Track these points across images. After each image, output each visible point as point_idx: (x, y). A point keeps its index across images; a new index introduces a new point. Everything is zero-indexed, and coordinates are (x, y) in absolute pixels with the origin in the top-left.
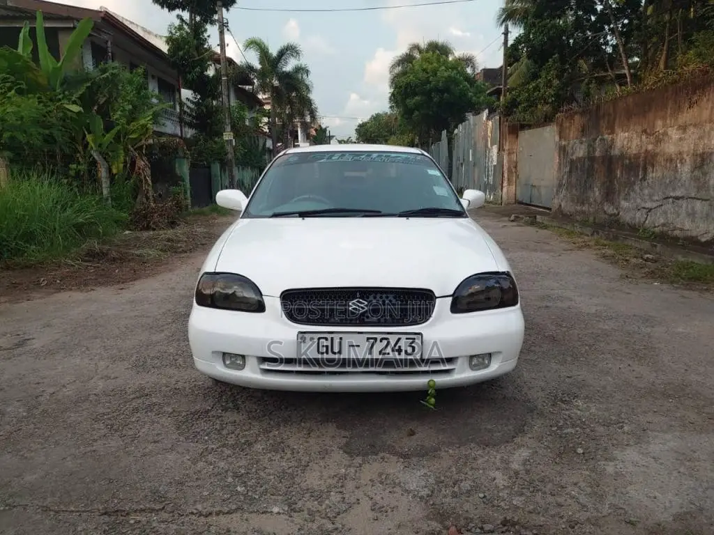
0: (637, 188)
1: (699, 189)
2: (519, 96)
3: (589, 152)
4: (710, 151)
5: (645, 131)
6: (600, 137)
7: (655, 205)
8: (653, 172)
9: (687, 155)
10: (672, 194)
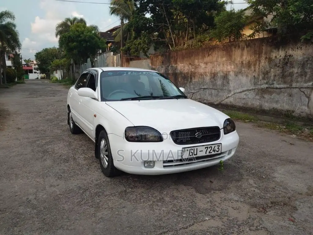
0: (188, 85)
1: (213, 85)
2: (131, 46)
3: (166, 71)
4: (217, 72)
5: (190, 64)
6: (171, 65)
7: (196, 91)
8: (194, 79)
9: (208, 73)
10: (203, 87)
